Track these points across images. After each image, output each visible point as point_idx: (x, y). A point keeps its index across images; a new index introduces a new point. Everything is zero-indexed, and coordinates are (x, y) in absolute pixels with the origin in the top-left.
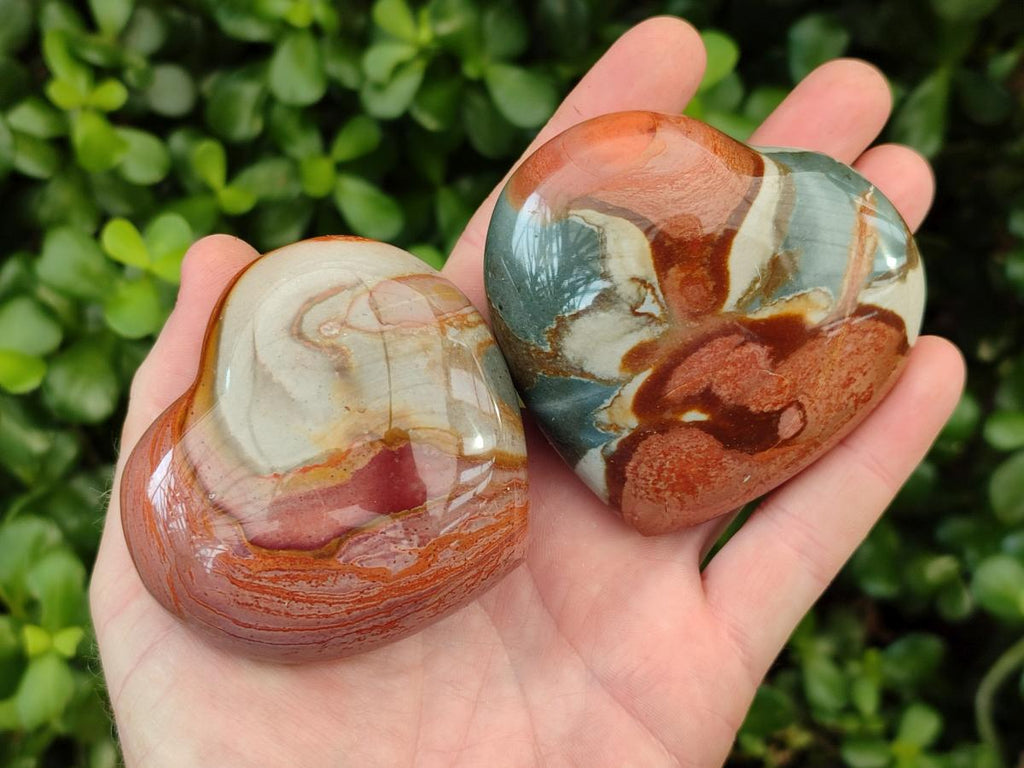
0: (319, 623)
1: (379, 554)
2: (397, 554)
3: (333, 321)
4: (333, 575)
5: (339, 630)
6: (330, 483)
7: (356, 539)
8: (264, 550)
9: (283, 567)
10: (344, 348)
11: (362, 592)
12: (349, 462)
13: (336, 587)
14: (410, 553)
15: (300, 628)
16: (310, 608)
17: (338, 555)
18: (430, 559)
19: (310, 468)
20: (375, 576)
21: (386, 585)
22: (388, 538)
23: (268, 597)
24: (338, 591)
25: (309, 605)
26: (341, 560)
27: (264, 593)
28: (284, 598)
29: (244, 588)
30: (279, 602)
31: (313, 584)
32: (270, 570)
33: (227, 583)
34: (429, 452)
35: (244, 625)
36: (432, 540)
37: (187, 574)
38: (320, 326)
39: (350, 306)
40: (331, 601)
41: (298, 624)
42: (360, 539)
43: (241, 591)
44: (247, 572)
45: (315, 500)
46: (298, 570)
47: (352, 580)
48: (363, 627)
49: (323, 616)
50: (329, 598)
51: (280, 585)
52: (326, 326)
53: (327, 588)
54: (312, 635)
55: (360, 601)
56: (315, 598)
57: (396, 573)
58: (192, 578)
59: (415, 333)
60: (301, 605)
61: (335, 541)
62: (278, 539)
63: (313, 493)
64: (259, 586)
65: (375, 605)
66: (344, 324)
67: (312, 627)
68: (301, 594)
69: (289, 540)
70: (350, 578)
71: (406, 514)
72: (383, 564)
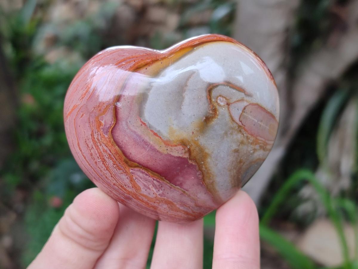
0: (102, 176)
1: (145, 183)
2: (149, 189)
3: (226, 99)
4: (123, 171)
5: (105, 184)
6: (157, 147)
7: (143, 171)
8: (112, 140)
9: (112, 151)
10: (218, 113)
11: (125, 185)
12: (171, 149)
13: (120, 175)
14: (154, 193)
15: (95, 170)
16: (104, 170)
17: (132, 168)
18: (157, 201)
19: (158, 136)
20: (135, 186)
21: (135, 192)
22: (153, 182)
23: (96, 152)
24: (119, 176)
25: (105, 169)
26: (131, 171)
27: (97, 149)
28: (101, 158)
29: (93, 141)
30: (98, 157)
31: (115, 166)
32: (107, 147)
33: (90, 133)
34: (199, 175)
35: (80, 149)
36: (165, 198)
37: (82, 114)
38: (220, 96)
39: (237, 101)
40: (113, 176)
41: (96, 168)
42: (144, 173)
43: (91, 140)
44: (99, 138)
45: (146, 146)
46: (115, 157)
47: (127, 179)
48: (113, 192)
49: (106, 176)
50: (114, 175)
51: (104, 154)
52: (221, 98)
53: (116, 172)
54: (96, 176)
55: (121, 186)
56: (110, 170)
57: (142, 193)
58: (82, 117)
59: (245, 135)
60: (103, 166)
61: (136, 164)
62: (121, 142)
63: (148, 143)
64: (98, 146)
65: (124, 192)
66: (228, 104)
67: (99, 174)
68: (107, 164)
69: (124, 146)
70: (127, 178)
71: (167, 183)
72: (142, 187)
